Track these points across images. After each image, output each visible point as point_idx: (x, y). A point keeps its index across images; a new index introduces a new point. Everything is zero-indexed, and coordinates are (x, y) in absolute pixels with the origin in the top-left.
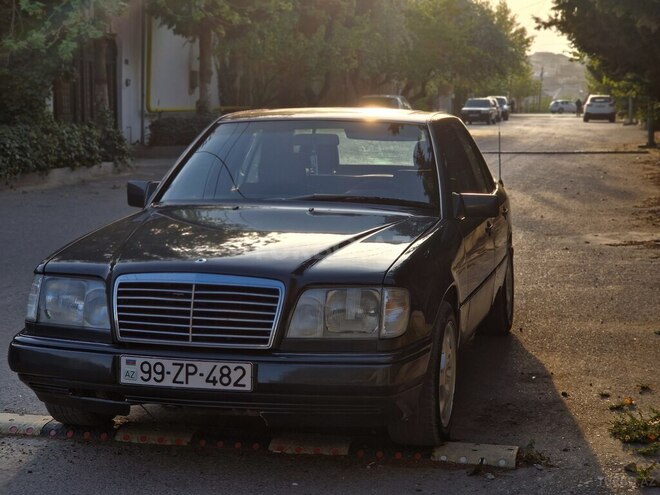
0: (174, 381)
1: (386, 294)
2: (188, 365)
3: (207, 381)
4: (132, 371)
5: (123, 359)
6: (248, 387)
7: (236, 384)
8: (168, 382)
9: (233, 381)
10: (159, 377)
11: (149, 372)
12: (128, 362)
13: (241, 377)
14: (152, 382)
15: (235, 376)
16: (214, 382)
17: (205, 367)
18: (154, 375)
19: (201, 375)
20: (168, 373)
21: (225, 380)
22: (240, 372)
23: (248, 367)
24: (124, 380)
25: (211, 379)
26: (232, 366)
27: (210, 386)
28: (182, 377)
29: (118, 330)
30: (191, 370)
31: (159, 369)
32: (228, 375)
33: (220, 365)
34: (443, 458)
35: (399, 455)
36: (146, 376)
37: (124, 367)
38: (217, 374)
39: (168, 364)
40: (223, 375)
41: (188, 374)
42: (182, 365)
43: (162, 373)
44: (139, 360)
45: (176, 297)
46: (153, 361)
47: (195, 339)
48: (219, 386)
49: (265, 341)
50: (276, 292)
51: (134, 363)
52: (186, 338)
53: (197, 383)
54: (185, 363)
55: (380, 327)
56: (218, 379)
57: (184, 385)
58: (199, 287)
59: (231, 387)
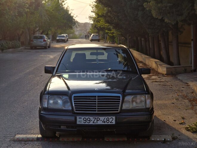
0: (93, 123)
1: (147, 96)
2: (97, 118)
3: (103, 122)
4: (81, 120)
5: (78, 117)
6: (114, 123)
7: (111, 122)
8: (91, 123)
9: (110, 122)
10: (89, 122)
11: (86, 120)
12: (79, 118)
13: (112, 120)
14: (87, 123)
15: (110, 120)
16: (105, 122)
17: (102, 118)
18: (87, 121)
19: (101, 120)
20: (92, 120)
21: (108, 121)
22: (112, 119)
23: (114, 118)
24: (78, 123)
25: (104, 121)
26: (110, 117)
27: (104, 123)
28: (96, 121)
29: (75, 109)
30: (98, 119)
31: (89, 119)
32: (108, 120)
33: (106, 117)
34: (153, 139)
35: (141, 139)
36: (85, 122)
37: (78, 119)
38: (105, 120)
39: (91, 118)
40: (107, 120)
41: (97, 120)
42: (95, 118)
43: (90, 121)
44: (83, 117)
45: (91, 99)
46: (87, 117)
47: (98, 111)
48: (106, 123)
49: (118, 110)
50: (119, 97)
51: (81, 118)
52: (96, 111)
53: (100, 123)
54: (96, 117)
55: (146, 105)
56: (106, 121)
57: (96, 124)
58: (98, 97)
59: (109, 123)
